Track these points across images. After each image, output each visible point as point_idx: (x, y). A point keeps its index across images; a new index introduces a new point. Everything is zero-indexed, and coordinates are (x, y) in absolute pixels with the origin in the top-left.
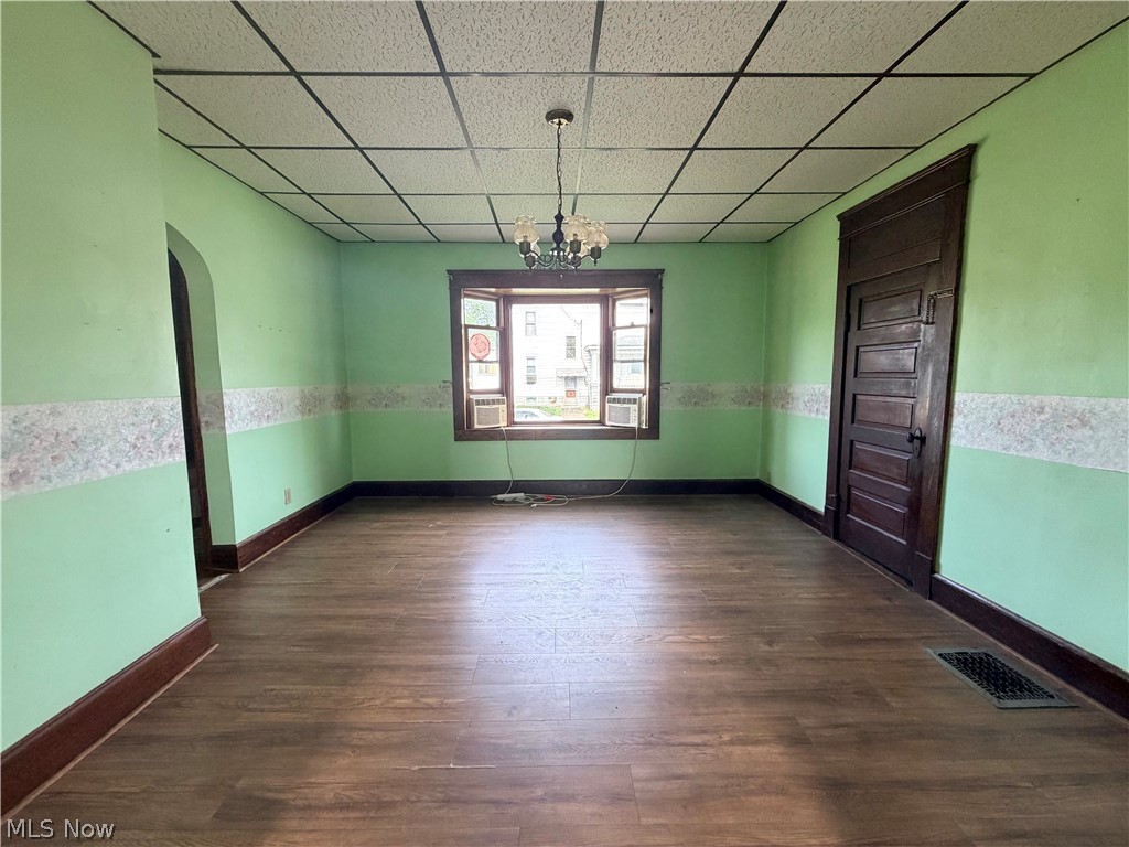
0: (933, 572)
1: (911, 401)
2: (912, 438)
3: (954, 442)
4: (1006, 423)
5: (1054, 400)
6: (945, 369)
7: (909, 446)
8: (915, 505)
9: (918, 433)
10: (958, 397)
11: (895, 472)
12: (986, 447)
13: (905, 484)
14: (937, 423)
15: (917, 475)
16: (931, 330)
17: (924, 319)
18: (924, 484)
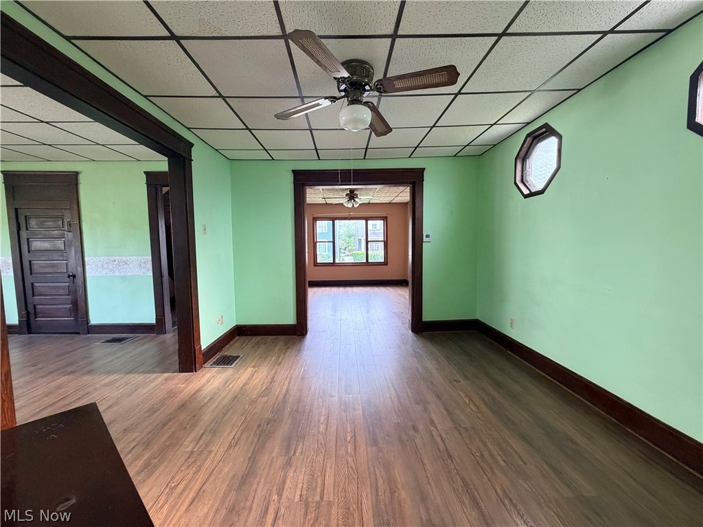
0: (88, 324)
1: (66, 262)
2: (69, 276)
3: (88, 275)
4: (105, 266)
5: (118, 258)
6: (79, 248)
7: (68, 280)
8: (75, 303)
9: (71, 274)
10: (86, 259)
11: (62, 292)
12: (100, 275)
13: (69, 295)
14: (80, 269)
15: (74, 290)
16: (70, 235)
17: (67, 229)
18: (78, 292)
